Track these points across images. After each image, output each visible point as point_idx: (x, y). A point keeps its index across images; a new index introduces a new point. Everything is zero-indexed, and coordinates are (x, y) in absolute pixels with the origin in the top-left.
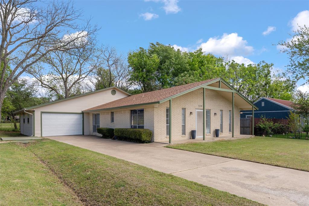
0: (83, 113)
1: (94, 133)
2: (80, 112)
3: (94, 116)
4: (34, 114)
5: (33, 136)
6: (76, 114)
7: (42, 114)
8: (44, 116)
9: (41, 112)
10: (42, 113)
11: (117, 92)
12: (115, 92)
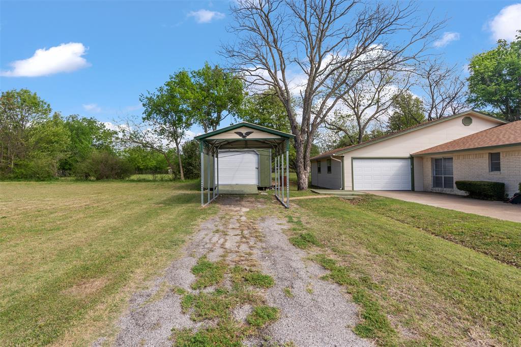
0: (412, 158)
1: (435, 188)
2: (408, 155)
3: (434, 162)
4: (343, 161)
5: (343, 189)
6: (400, 160)
7: (354, 161)
8: (356, 163)
9: (352, 157)
10: (353, 159)
11: (474, 120)
12: (471, 119)
